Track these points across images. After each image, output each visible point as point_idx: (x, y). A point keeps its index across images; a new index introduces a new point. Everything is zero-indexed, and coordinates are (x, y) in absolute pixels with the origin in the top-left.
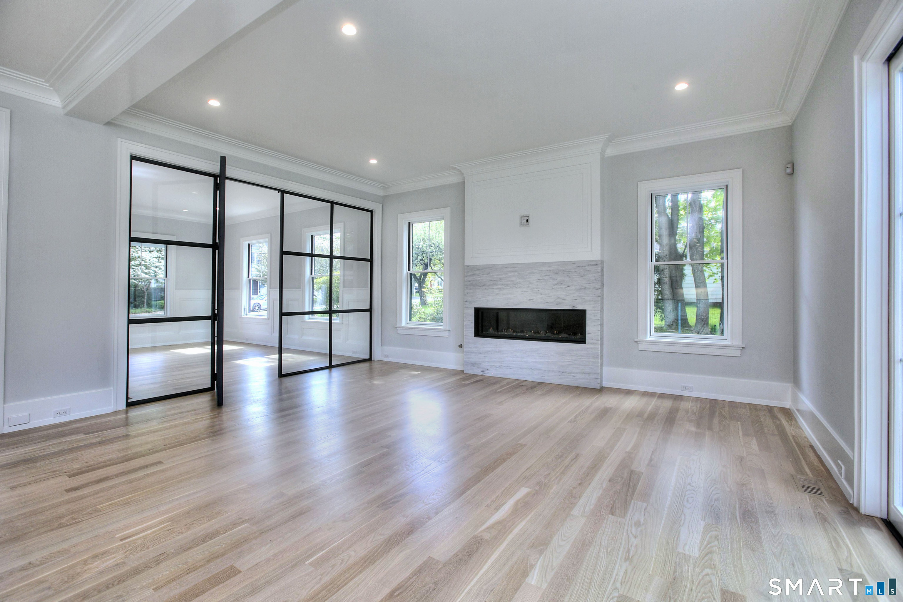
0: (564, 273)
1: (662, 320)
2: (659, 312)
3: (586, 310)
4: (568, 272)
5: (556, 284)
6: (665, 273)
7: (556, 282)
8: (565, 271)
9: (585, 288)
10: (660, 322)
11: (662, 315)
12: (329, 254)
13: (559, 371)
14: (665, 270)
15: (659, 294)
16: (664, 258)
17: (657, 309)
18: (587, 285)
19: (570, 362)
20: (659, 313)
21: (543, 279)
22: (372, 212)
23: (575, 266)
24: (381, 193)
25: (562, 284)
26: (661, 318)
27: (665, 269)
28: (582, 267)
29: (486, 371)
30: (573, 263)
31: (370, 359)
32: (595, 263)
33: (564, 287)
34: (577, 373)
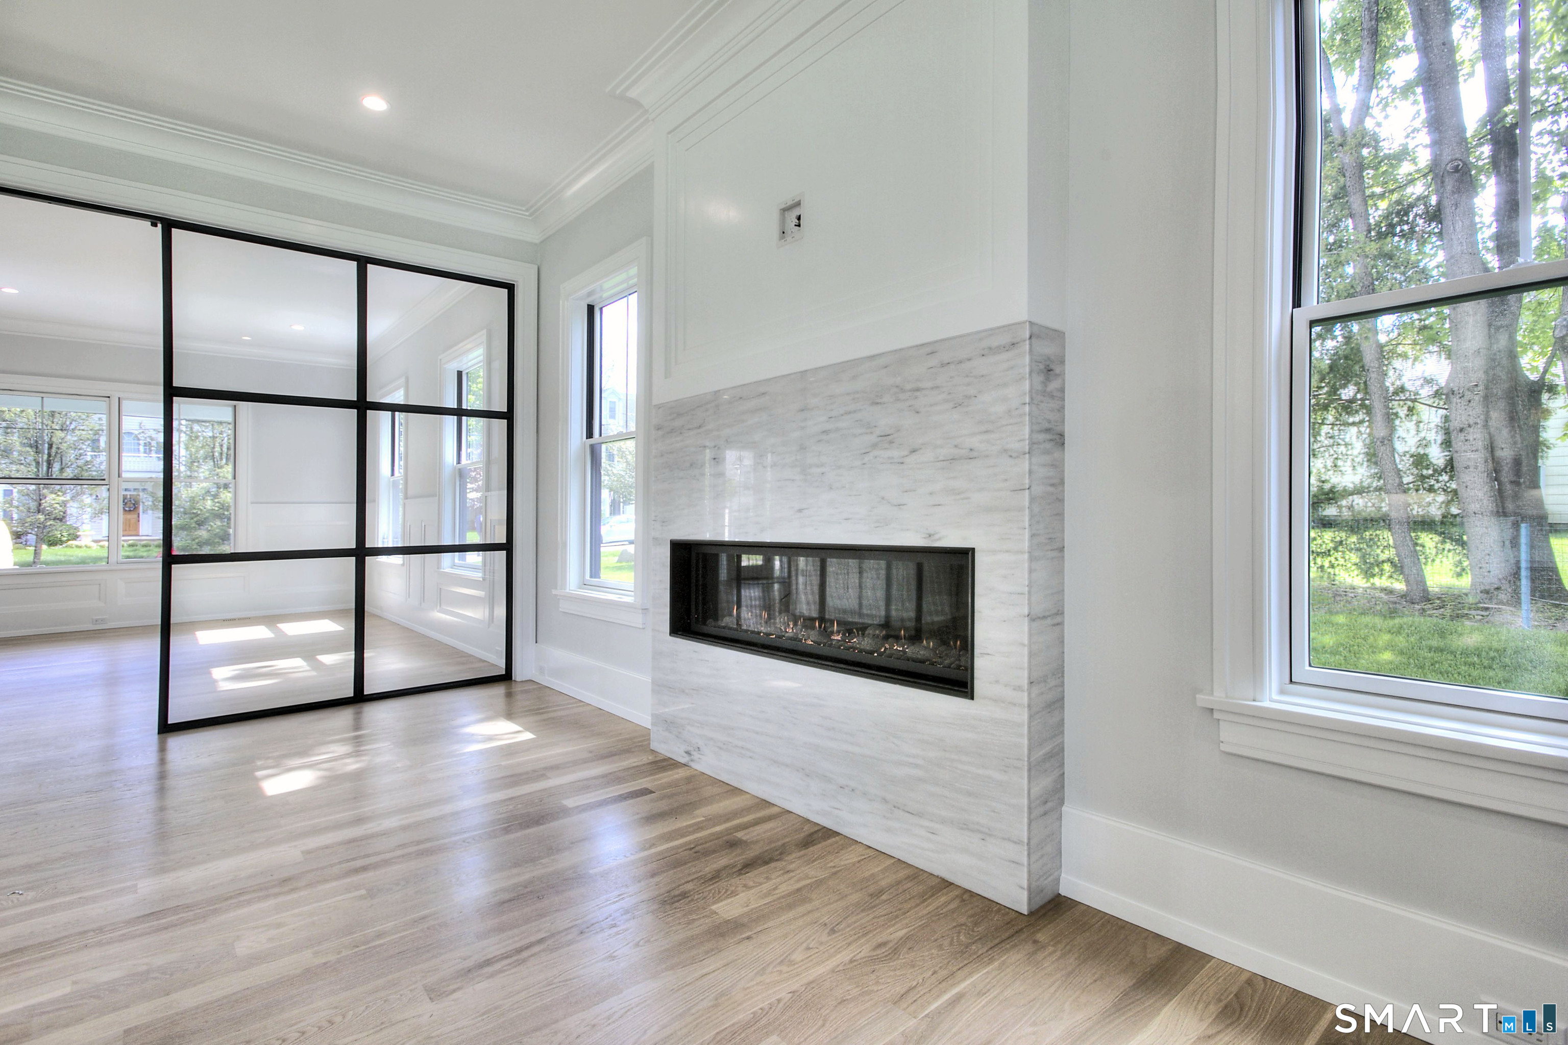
0: (898, 400)
1: (1459, 575)
2: (1449, 551)
3: (973, 550)
4: (910, 391)
5: (874, 446)
6: (1471, 437)
7: (873, 438)
8: (903, 390)
9: (971, 456)
10: (1455, 579)
11: (1460, 562)
12: (353, 397)
13: (885, 801)
14: (1471, 430)
15: (1452, 500)
16: (1467, 393)
17: (1443, 542)
18: (975, 442)
19: (917, 766)
20: (1450, 554)
21: (837, 430)
22: (510, 288)
23: (934, 361)
24: (532, 235)
25: (891, 442)
26: (1458, 569)
27: (1470, 426)
28: (960, 362)
29: (696, 755)
30: (928, 350)
31: (506, 677)
32: (1004, 339)
33: (896, 453)
34: (943, 821)
